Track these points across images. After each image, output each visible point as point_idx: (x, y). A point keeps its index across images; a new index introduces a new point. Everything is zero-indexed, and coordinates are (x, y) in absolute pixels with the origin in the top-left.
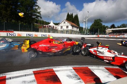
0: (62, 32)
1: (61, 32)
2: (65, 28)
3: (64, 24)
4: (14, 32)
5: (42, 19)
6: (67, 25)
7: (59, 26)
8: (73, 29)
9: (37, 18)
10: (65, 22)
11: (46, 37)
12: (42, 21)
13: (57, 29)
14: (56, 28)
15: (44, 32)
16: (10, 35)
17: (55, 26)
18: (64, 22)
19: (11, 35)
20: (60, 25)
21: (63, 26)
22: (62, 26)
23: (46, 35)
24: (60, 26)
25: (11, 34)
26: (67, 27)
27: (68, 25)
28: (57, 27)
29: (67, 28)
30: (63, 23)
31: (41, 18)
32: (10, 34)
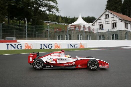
0: (103, 36)
1: (100, 36)
2: (108, 27)
3: (107, 20)
4: (18, 41)
5: (59, 13)
6: (113, 22)
7: (95, 24)
8: (127, 28)
9: (50, 11)
10: (108, 15)
11: (76, 49)
12: (52, 14)
13: (92, 30)
14: (89, 28)
15: (67, 39)
16: (12, 47)
17: (87, 25)
18: (106, 15)
19: (15, 48)
20: (98, 22)
21: (104, 23)
22: (102, 23)
23: (76, 45)
24: (98, 24)
25: (14, 46)
26: (114, 25)
27: (115, 22)
28: (91, 27)
29: (113, 27)
30: (104, 17)
31: (57, 10)
32: (12, 45)
